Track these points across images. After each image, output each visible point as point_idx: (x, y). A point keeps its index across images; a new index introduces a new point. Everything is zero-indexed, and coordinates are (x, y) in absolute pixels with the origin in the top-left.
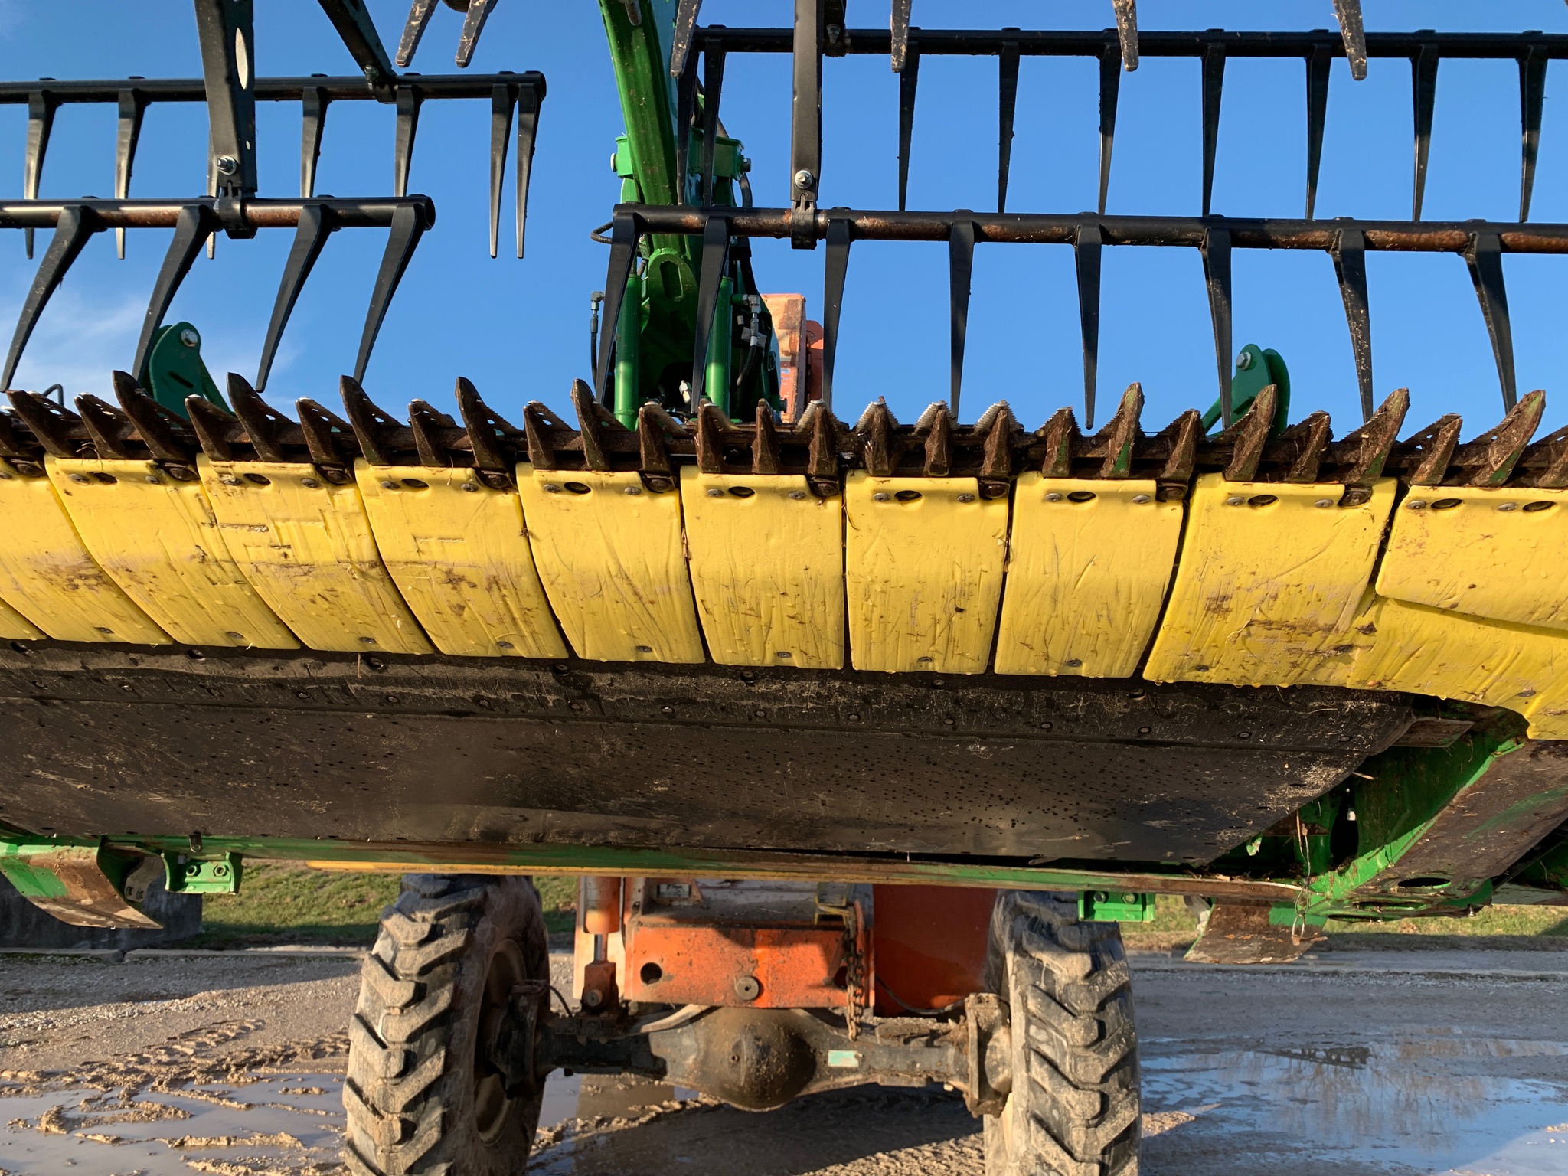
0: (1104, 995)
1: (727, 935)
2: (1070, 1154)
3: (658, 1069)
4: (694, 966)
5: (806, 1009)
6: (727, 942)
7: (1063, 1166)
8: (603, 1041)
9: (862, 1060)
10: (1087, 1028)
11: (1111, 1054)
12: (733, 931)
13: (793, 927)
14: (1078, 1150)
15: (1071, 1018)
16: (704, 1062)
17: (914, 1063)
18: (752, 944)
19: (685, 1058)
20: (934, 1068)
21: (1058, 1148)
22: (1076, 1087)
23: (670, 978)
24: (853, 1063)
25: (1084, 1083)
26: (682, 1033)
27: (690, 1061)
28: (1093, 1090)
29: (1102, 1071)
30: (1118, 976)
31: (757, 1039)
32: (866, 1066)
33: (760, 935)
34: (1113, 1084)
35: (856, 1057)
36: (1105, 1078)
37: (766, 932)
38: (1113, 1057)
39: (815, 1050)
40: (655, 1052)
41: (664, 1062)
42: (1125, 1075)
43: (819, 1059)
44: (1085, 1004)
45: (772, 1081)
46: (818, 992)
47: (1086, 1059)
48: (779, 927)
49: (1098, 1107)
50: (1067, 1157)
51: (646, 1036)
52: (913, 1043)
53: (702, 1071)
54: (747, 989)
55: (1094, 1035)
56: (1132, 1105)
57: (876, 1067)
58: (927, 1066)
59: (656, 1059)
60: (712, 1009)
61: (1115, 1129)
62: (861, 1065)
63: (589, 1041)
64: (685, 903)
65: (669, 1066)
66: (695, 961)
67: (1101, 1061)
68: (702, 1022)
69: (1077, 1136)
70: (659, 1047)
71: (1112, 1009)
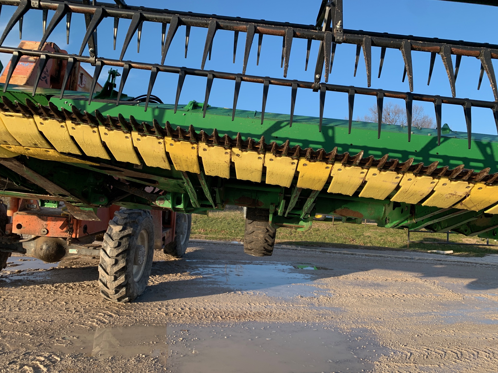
0: (123, 236)
1: (40, 218)
2: (107, 273)
3: (24, 251)
4: (31, 225)
5: (62, 238)
6: (40, 219)
7: (105, 276)
8: (9, 243)
9: (78, 252)
10: (115, 244)
11: (120, 250)
12: (42, 217)
13: (57, 217)
14: (109, 272)
15: (112, 241)
16: (35, 250)
17: (92, 253)
18: (46, 220)
19: (31, 249)
20: (97, 255)
21: (104, 272)
22: (110, 257)
23: (24, 228)
24: (76, 253)
25: (112, 257)
26: (31, 243)
27: (33, 250)
28: (114, 258)
29: (116, 254)
30: (128, 232)
31: (47, 244)
32: (79, 253)
33: (49, 218)
34: (120, 258)
35: (77, 251)
36: (117, 256)
37: (50, 217)
38: (120, 251)
39: (65, 249)
40: (24, 247)
41: (26, 250)
42: (124, 255)
43: (67, 251)
44: (116, 238)
45: (50, 255)
46: (63, 233)
47: (113, 251)
48: (55, 217)
49: (114, 262)
50: (106, 274)
51: (21, 243)
52: (90, 248)
53: (35, 252)
54: (44, 232)
55: (117, 245)
56: (124, 262)
57: (82, 254)
58: (95, 254)
59: (24, 249)
60: (37, 237)
61: (118, 268)
62: (78, 253)
63: (6, 243)
64: (35, 210)
65: (27, 251)
66: (31, 224)
67: (117, 251)
68: (36, 240)
69: (108, 270)
70: (25, 245)
71: (124, 240)
